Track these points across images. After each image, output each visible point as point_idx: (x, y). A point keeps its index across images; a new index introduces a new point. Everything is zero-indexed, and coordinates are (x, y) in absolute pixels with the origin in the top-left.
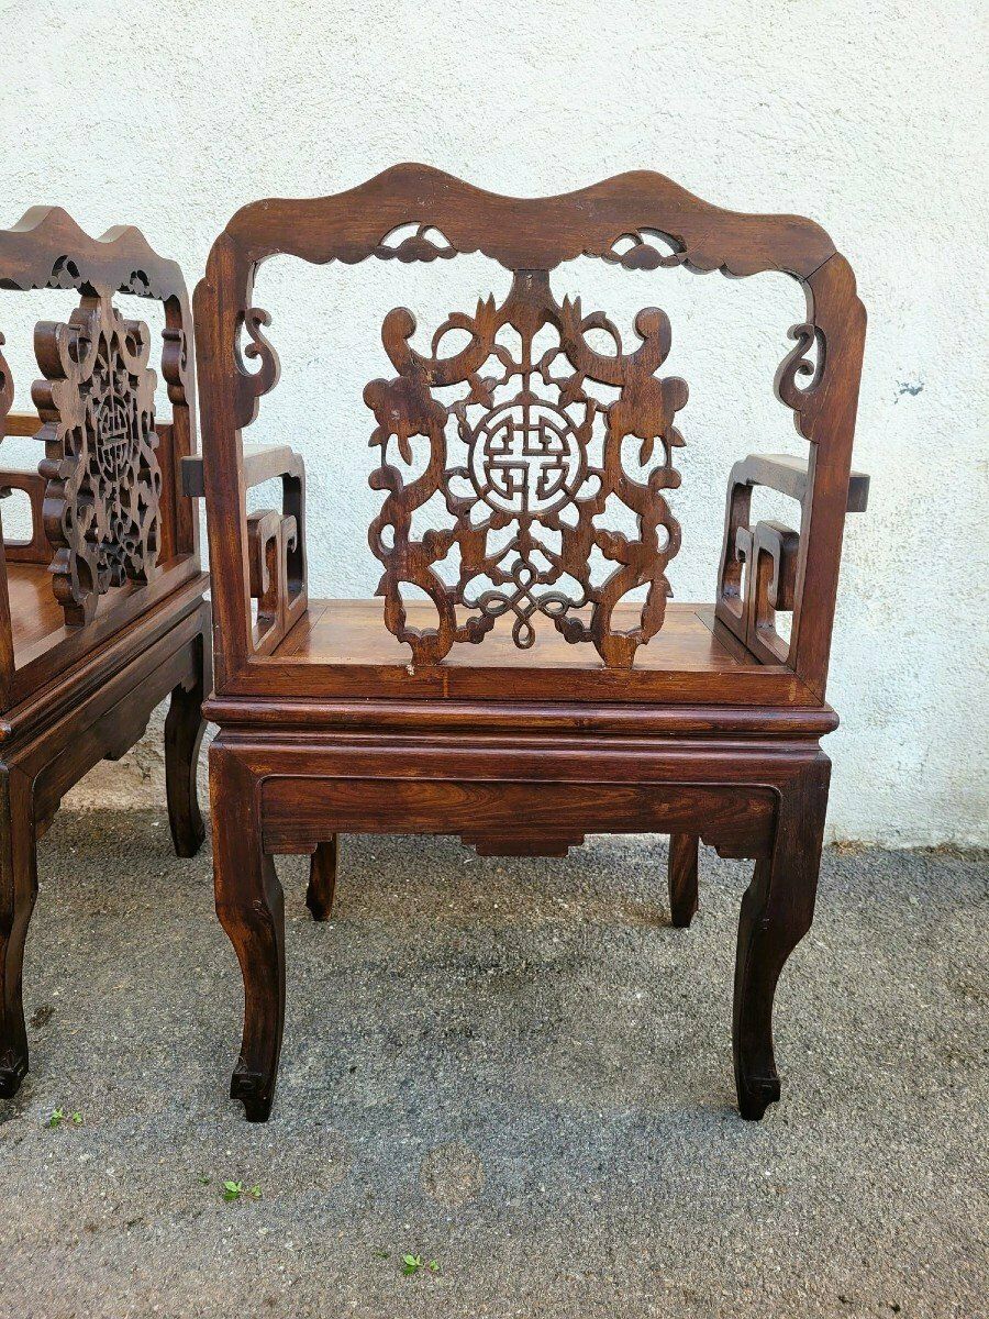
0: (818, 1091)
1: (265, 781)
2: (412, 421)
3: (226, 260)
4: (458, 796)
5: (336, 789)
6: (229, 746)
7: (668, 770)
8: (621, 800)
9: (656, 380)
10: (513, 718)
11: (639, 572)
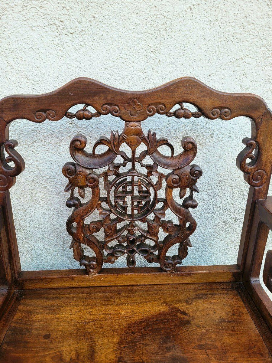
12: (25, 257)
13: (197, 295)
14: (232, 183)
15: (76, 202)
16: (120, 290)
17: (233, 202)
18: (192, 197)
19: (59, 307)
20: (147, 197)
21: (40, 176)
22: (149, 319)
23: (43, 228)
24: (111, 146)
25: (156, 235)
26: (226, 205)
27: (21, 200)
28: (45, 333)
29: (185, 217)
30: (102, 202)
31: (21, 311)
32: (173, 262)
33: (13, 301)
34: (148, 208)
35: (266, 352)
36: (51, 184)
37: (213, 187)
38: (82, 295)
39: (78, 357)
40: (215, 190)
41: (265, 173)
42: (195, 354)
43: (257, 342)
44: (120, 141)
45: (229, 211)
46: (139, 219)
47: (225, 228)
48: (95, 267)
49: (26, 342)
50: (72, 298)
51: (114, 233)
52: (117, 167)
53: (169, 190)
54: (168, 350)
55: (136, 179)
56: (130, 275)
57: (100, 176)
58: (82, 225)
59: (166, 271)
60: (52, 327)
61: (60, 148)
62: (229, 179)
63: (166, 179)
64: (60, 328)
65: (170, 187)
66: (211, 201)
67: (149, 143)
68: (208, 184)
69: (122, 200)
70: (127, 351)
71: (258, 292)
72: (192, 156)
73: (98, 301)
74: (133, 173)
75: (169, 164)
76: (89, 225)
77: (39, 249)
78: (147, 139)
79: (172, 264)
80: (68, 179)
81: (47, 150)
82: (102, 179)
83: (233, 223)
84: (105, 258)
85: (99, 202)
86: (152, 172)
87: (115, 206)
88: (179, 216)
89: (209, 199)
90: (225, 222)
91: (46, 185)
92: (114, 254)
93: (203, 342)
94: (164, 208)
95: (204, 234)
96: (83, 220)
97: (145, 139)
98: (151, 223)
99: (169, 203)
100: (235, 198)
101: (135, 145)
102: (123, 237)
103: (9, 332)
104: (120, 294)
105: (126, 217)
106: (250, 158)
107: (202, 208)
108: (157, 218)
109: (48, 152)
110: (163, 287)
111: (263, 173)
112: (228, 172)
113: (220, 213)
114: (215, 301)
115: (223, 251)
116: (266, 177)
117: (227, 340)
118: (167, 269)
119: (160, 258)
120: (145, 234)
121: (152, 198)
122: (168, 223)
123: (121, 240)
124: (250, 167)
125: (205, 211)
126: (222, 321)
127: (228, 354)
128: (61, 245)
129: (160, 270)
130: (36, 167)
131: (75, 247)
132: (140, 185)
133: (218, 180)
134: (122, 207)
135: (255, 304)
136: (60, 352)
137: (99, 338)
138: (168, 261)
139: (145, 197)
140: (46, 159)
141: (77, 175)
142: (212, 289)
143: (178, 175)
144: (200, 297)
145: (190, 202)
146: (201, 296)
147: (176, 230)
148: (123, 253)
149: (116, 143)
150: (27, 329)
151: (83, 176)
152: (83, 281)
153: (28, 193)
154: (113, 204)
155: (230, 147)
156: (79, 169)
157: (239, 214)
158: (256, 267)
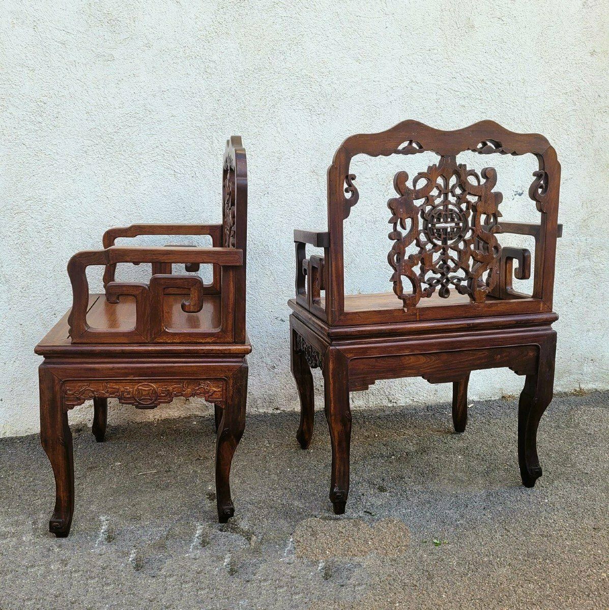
0: (548, 477)
1: (351, 360)
2: (407, 213)
3: (343, 157)
4: (423, 360)
5: (377, 361)
6: (337, 347)
7: (501, 341)
8: (483, 355)
9: (492, 193)
10: (445, 325)
11: (487, 265)
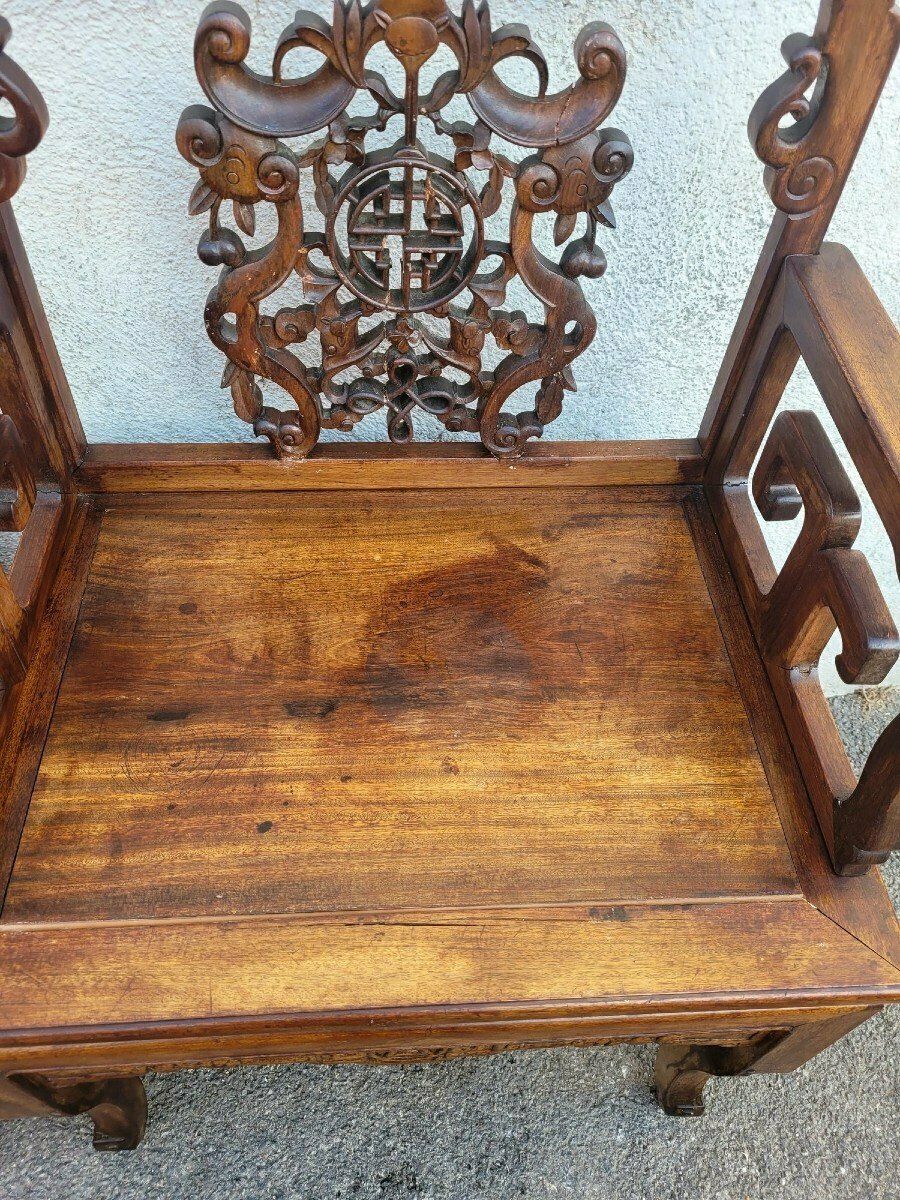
12: (86, 398)
13: (574, 518)
14: (733, 182)
15: (230, 248)
16: (369, 502)
17: (723, 245)
18: (593, 239)
19: (208, 542)
20: (452, 240)
21: (96, 135)
22: (444, 574)
23: (129, 314)
24: (337, 54)
25: (474, 355)
26: (701, 257)
27: (44, 220)
28: (181, 600)
29: (566, 305)
30: (309, 248)
31: (111, 548)
32: (517, 432)
33: (81, 522)
34: (454, 272)
35: (718, 649)
36: (135, 166)
37: (669, 194)
38: (264, 512)
39: (271, 651)
40: (673, 206)
41: (830, 167)
42: (550, 650)
43: (701, 627)
44: (366, 35)
45: (707, 274)
46: (427, 306)
47: (685, 328)
48: (298, 439)
49: (136, 619)
50: (241, 520)
51: (350, 347)
52: (355, 132)
53: (521, 215)
54: (487, 641)
55: (419, 175)
56: (397, 464)
57: (299, 160)
58: (252, 320)
59: (498, 455)
60: (198, 589)
61: (153, 29)
62: (725, 167)
63: (516, 180)
64: (219, 591)
65: (525, 207)
66: (655, 241)
67: (466, 48)
68: (654, 183)
69: (375, 247)
70: (389, 642)
71: (734, 514)
72: (605, 100)
73: (309, 529)
74: (409, 155)
75: (531, 125)
76: (274, 321)
77: (125, 378)
78: (458, 29)
79: (515, 437)
80: (196, 170)
81: (105, 36)
82: (307, 173)
83: (714, 313)
84: (325, 416)
85: (302, 251)
86: (469, 153)
87: (352, 263)
88: (545, 301)
89: (649, 236)
90: (688, 311)
91: (119, 171)
92: (350, 404)
93: (574, 625)
94: (500, 275)
95: (621, 346)
96: (255, 305)
97: (451, 29)
98: (461, 321)
99: (519, 261)
100: (733, 234)
101: (417, 54)
102: (378, 358)
103: (88, 598)
104: (369, 512)
105: (387, 300)
106: (796, 113)
107: (625, 264)
108: (478, 305)
109: (110, 45)
110: (488, 497)
111: (825, 170)
112: (724, 145)
113: (678, 282)
114: (618, 533)
115: (671, 396)
116: (829, 182)
117: (633, 622)
118: (500, 450)
119: (483, 420)
120: (442, 353)
121: (467, 241)
122: (512, 321)
123: (371, 367)
124: (788, 147)
125: (632, 275)
126: (627, 579)
127: (628, 653)
128: (189, 367)
129: (481, 450)
130: (75, 102)
131: (237, 384)
132: (431, 198)
133: (687, 170)
134: (372, 265)
135: (721, 541)
136: (225, 641)
137: (319, 614)
138: (505, 429)
139: (447, 240)
140: (108, 74)
141: (227, 157)
142: (618, 502)
143: (554, 168)
144: (583, 522)
145: (584, 258)
146: (585, 520)
147: (536, 341)
148: (378, 404)
149: (351, 44)
150: (136, 592)
151: (247, 163)
152: (266, 475)
153: (64, 197)
154: (346, 254)
155: (748, 48)
156: (230, 136)
157: (735, 285)
158: (746, 448)
